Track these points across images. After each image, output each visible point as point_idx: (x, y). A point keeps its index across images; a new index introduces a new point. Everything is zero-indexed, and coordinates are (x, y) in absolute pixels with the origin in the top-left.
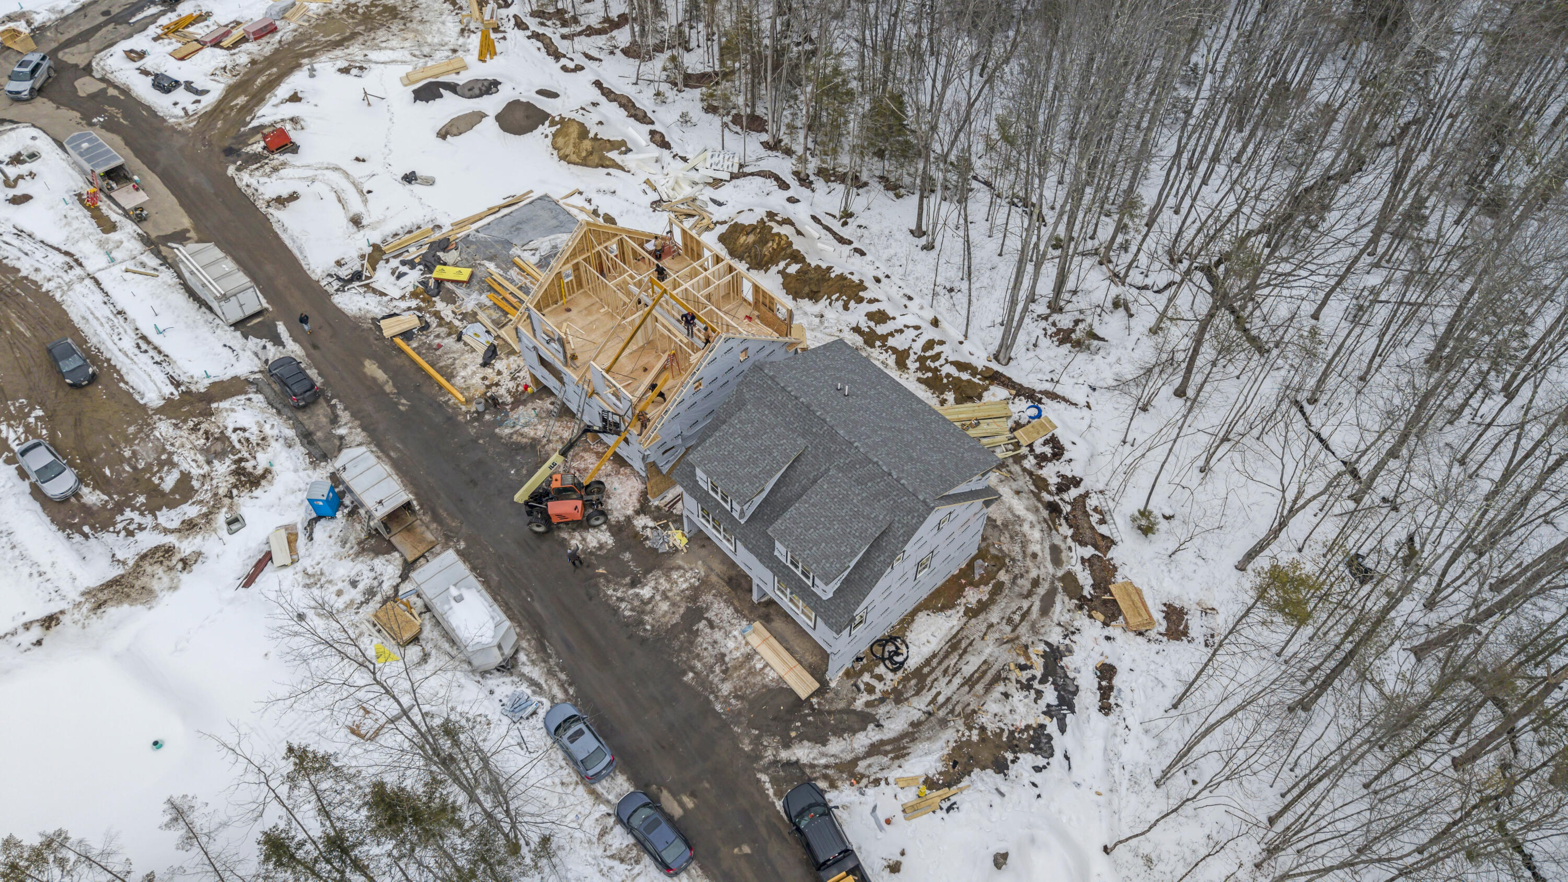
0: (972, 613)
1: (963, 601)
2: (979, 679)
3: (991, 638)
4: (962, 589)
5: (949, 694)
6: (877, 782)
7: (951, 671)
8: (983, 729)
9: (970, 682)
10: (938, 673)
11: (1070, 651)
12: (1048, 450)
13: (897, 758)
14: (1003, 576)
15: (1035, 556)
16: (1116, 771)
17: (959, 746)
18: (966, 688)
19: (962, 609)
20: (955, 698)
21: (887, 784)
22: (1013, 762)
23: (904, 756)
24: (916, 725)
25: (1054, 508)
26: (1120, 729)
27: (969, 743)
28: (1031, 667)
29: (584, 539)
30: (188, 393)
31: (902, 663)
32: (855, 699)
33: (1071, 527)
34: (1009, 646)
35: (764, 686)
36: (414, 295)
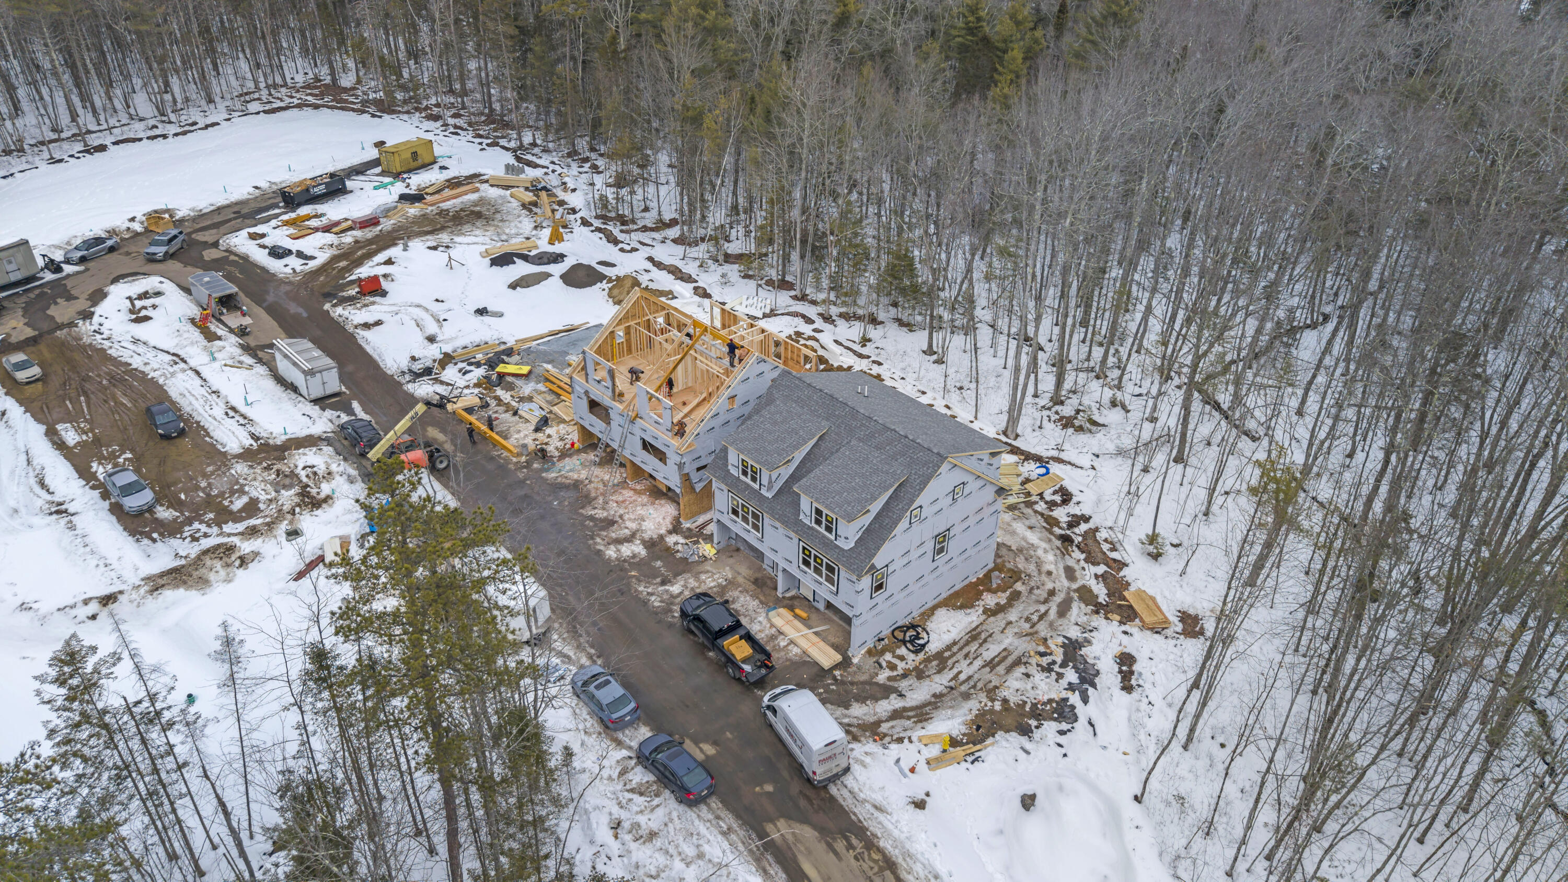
0: (990, 612)
1: (982, 603)
2: (999, 664)
3: (1010, 631)
4: (981, 593)
5: (970, 673)
6: (900, 740)
7: (971, 656)
8: (1005, 701)
9: (991, 665)
10: (960, 656)
11: (1089, 642)
12: (1058, 498)
13: (921, 721)
14: (1019, 586)
15: (1049, 573)
16: (1142, 736)
17: (982, 714)
18: (988, 669)
19: (981, 610)
20: (976, 676)
21: (911, 741)
22: (1037, 727)
23: (926, 720)
24: (938, 696)
25: (1066, 539)
26: (1144, 705)
27: (992, 711)
28: (1051, 654)
29: (618, 550)
30: (267, 445)
31: (923, 646)
32: (877, 675)
33: (1083, 552)
34: (1028, 638)
35: (790, 660)
36: (476, 385)
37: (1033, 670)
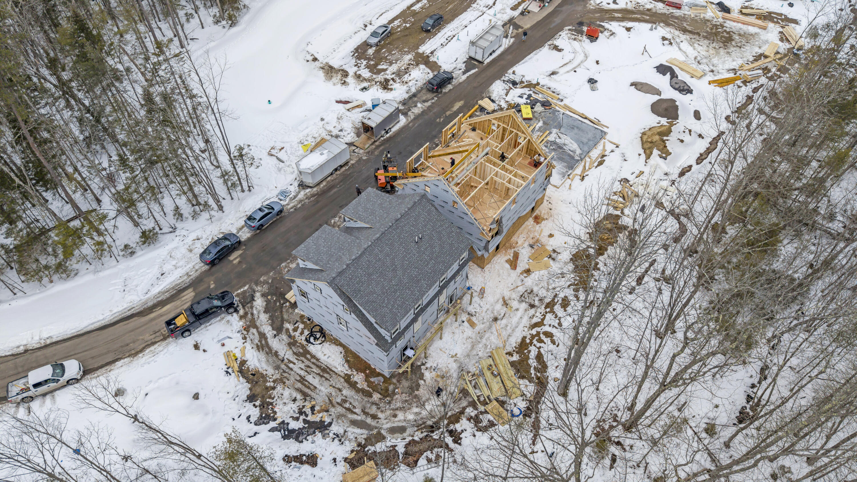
1: (355, 373)
2: (303, 384)
3: (332, 390)
4: (364, 372)
5: (294, 369)
6: (245, 338)
8: (274, 388)
9: (302, 380)
10: (307, 363)
11: (324, 437)
12: (484, 423)
14: (376, 396)
15: (395, 416)
17: (264, 377)
18: (298, 378)
19: (349, 372)
20: (292, 373)
21: (243, 343)
22: (254, 405)
23: (258, 349)
24: (276, 354)
25: (435, 428)
27: (266, 381)
28: (313, 414)
31: (310, 343)
32: (290, 323)
33: (421, 439)
34: (327, 401)
36: (510, 104)
37: (299, 403)
